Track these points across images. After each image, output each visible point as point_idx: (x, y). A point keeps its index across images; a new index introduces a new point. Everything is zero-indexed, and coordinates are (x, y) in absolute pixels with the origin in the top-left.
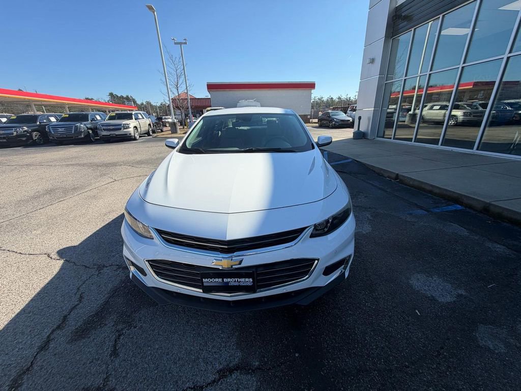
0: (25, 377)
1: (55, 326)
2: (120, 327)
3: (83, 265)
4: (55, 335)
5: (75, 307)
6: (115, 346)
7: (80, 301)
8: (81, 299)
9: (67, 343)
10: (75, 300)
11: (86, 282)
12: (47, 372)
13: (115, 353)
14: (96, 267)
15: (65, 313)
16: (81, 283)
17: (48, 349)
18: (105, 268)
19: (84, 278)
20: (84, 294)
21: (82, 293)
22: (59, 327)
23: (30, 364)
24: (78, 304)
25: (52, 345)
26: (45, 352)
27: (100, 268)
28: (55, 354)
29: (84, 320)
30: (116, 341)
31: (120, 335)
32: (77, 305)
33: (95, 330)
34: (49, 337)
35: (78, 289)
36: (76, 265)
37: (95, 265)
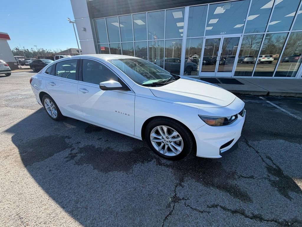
0: (280, 220)
1: (243, 217)
2: (237, 177)
3: (166, 219)
5: (223, 208)
6: (248, 178)
7: (216, 206)
8: (215, 206)
9: (253, 203)
10: (216, 211)
11: (194, 207)
12: (273, 208)
13: (252, 177)
14: (172, 205)
15: (229, 214)
16: (195, 212)
17: (260, 214)
18: (178, 195)
19: (187, 212)
20: (209, 205)
21: (208, 207)
22: (243, 213)
23: (272, 222)
24: (220, 206)
25: (256, 213)
26: (262, 216)
27: (175, 200)
28: (262, 207)
29: (234, 198)
30: (246, 178)
31: (242, 176)
33: (241, 189)
34: (251, 218)
35: (202, 212)
37: (169, 207)
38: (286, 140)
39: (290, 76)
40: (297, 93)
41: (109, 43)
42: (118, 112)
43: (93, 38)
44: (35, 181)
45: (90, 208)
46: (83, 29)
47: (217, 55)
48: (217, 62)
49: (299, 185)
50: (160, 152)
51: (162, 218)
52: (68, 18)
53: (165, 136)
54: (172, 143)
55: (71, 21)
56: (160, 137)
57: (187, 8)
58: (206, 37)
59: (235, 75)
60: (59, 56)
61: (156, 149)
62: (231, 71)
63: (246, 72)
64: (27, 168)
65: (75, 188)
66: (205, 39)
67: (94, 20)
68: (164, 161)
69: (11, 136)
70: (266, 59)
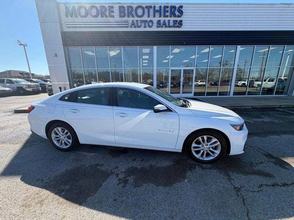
1: (279, 187)
2: (255, 165)
3: (244, 204)
4: (280, 184)
5: (266, 185)
8: (261, 186)
9: (276, 177)
10: (264, 188)
11: (252, 190)
13: (262, 163)
14: (239, 193)
15: (272, 187)
16: (255, 193)
18: (236, 186)
19: (251, 194)
20: (258, 186)
21: (259, 188)
22: (278, 185)
25: (283, 182)
26: (286, 183)
27: (238, 190)
28: (282, 178)
29: (265, 177)
30: (259, 164)
32: (265, 185)
33: (263, 171)
34: (283, 186)
35: (259, 192)
36: (248, 210)
37: (238, 195)
38: (258, 136)
39: (227, 95)
40: (239, 106)
41: (83, 69)
42: (161, 130)
43: (65, 64)
44: (109, 215)
45: (187, 217)
46: (54, 55)
47: (180, 81)
48: (181, 86)
49: (285, 160)
50: (200, 159)
51: (241, 204)
52: (18, 41)
53: (204, 144)
54: (211, 148)
55: (22, 43)
56: (200, 146)
57: (155, 48)
58: (171, 68)
59: (194, 95)
60: (5, 79)
61: (197, 157)
62: (191, 93)
63: (199, 93)
64: (84, 206)
65: (157, 206)
66: (170, 70)
67: (67, 48)
68: (204, 166)
69: (20, 179)
70: (202, 83)
